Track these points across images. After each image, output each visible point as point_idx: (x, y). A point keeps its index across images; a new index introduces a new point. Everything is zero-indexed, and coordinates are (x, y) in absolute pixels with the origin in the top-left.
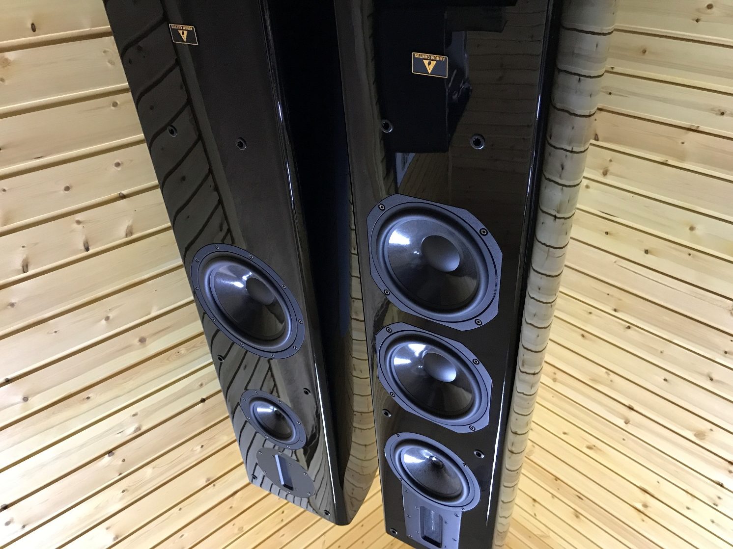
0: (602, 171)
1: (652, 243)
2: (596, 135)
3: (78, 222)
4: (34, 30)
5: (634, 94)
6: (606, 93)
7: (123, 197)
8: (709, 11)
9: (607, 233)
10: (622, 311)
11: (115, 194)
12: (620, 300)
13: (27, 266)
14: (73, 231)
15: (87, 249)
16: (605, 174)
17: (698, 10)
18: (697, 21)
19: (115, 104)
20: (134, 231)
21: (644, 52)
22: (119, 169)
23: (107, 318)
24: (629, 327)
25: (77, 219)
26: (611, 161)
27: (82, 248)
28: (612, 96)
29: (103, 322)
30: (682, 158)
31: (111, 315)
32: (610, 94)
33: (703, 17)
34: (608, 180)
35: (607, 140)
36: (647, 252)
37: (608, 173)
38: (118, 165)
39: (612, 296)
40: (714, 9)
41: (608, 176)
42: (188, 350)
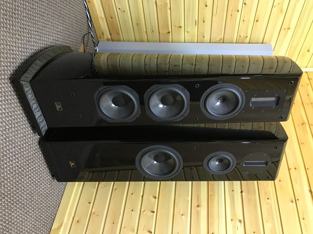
0: (180, 28)
1: (202, 5)
2: (168, 33)
3: (144, 211)
4: (90, 203)
5: (151, 24)
6: (153, 32)
7: (143, 196)
8: (121, 9)
9: (204, 22)
10: (238, 9)
11: (141, 198)
12: (232, 10)
13: (150, 231)
14: (146, 214)
15: (154, 212)
16: (181, 27)
17: (121, 12)
18: (124, 11)
19: (116, 189)
20: (155, 196)
21: (137, 24)
22: (134, 194)
23: (182, 215)
24: (245, 4)
25: (143, 211)
26: (175, 26)
27: (152, 213)
28: (154, 30)
29: (183, 217)
30: (166, 4)
31: (181, 213)
32: (153, 31)
33: (123, 10)
34: (182, 25)
35: (168, 29)
36: (206, 6)
37: (180, 26)
38: (132, 194)
39: (232, 14)
40: (120, 7)
41: (181, 26)
42: (212, 191)
